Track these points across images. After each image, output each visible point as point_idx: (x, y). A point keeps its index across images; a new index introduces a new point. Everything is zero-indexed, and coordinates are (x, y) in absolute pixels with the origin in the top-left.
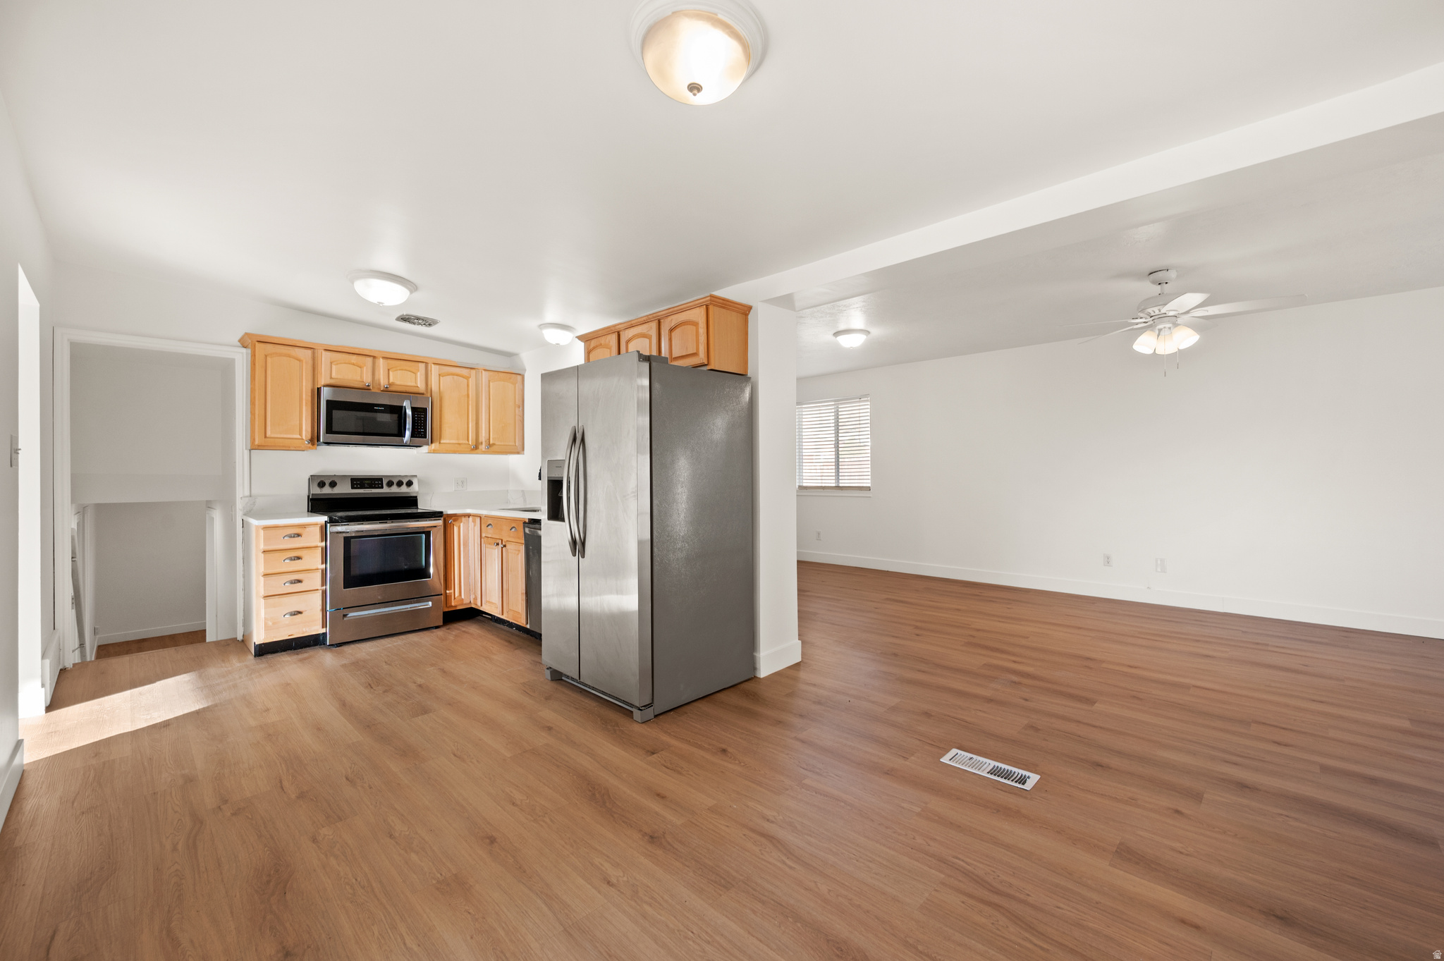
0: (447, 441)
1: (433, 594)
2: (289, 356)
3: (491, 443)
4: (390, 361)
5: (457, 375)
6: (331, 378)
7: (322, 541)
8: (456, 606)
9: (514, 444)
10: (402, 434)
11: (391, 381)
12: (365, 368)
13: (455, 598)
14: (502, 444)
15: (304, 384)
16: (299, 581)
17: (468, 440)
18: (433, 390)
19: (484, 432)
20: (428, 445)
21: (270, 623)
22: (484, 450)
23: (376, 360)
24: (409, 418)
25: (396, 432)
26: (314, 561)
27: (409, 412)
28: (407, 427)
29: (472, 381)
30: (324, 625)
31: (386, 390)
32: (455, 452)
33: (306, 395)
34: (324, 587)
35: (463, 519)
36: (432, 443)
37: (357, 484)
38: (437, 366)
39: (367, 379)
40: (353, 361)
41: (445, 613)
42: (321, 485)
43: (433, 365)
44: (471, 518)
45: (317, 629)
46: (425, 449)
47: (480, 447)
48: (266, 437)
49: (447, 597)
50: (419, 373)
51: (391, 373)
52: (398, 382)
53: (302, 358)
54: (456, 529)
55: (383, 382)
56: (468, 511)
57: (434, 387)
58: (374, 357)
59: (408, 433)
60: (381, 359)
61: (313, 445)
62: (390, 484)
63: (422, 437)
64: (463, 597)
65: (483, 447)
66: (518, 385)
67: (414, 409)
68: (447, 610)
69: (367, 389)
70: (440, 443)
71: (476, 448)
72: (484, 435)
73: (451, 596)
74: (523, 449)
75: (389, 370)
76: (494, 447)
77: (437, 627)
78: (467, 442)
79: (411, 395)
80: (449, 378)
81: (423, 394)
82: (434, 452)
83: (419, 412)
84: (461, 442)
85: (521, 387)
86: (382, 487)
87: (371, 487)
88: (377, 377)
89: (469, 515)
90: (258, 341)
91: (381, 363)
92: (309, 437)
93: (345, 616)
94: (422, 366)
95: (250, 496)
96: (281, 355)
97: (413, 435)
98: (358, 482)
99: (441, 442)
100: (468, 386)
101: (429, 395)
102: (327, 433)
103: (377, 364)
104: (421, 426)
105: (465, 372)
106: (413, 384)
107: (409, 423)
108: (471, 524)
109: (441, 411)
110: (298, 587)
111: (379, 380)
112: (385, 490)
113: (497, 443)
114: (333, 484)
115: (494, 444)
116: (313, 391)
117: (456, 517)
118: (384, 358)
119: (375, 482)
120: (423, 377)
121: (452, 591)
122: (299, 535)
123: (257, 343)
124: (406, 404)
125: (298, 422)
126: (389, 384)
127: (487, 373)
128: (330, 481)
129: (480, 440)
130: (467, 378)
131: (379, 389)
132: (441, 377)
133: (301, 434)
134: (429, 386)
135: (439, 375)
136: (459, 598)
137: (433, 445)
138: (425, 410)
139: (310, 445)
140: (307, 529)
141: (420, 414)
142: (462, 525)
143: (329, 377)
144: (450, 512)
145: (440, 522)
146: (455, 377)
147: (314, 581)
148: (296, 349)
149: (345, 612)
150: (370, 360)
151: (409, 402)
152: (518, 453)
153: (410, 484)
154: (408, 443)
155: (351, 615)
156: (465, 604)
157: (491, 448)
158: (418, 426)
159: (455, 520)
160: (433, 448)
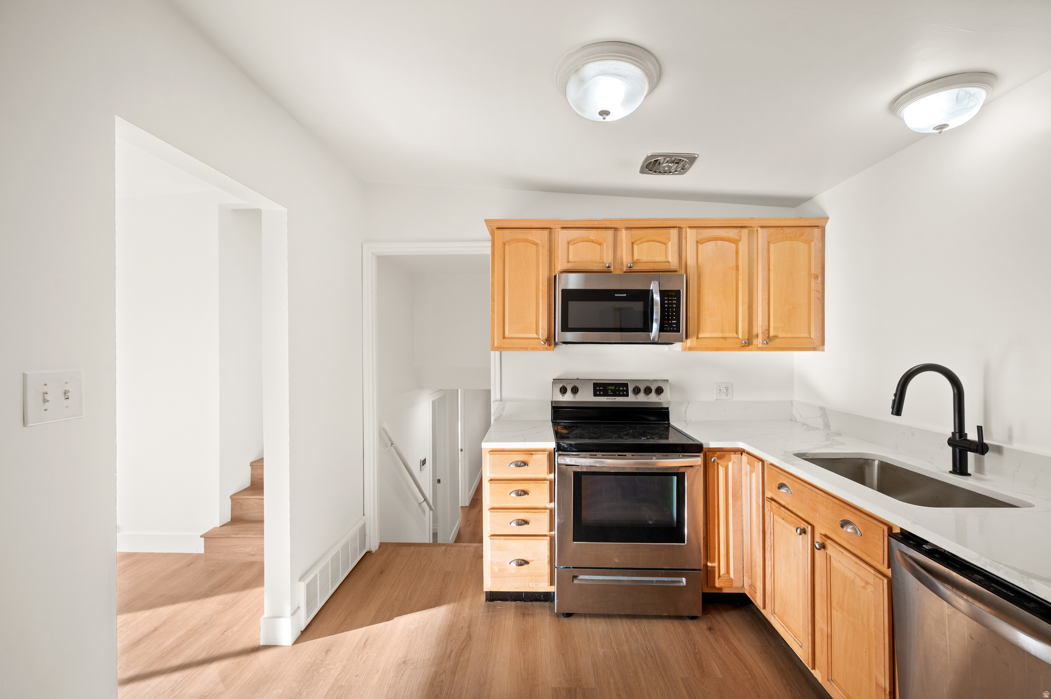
0: (708, 335)
1: (687, 567)
2: (526, 241)
3: (772, 334)
4: (634, 232)
5: (722, 239)
6: (568, 262)
7: (550, 473)
8: (721, 589)
9: (807, 335)
10: (647, 328)
11: (636, 257)
12: (605, 245)
13: (719, 576)
14: (789, 335)
15: (541, 272)
16: (526, 522)
17: (737, 332)
18: (688, 263)
19: (760, 319)
20: (682, 341)
21: (496, 569)
22: (760, 345)
23: (618, 232)
24: (657, 305)
25: (640, 326)
26: (540, 496)
27: (657, 297)
28: (655, 317)
29: (743, 246)
30: (552, 584)
31: (630, 271)
32: (718, 349)
33: (543, 285)
34: (553, 533)
35: (734, 457)
36: (687, 337)
37: (600, 391)
38: (694, 231)
39: (608, 259)
40: (591, 238)
41: (705, 595)
42: (563, 390)
43: (688, 229)
44: (744, 457)
45: (544, 586)
46: (677, 346)
47: (755, 341)
48: (504, 338)
49: (709, 574)
50: (670, 243)
51: (635, 247)
52: (644, 259)
53: (539, 242)
54: (721, 470)
55: (626, 260)
56: (741, 445)
57: (691, 261)
58: (616, 229)
59: (655, 326)
60: (624, 230)
61: (550, 345)
62: (637, 391)
63: (673, 331)
64: (732, 576)
65: (759, 342)
66: (815, 244)
67: (663, 293)
68: (707, 591)
69: (607, 271)
70: (697, 338)
71: (748, 344)
72: (760, 323)
73: (714, 572)
74: (823, 343)
75: (633, 243)
76: (777, 340)
77: (693, 618)
78: (735, 335)
79: (660, 273)
80: (710, 245)
81: (676, 271)
82: (690, 349)
83: (672, 296)
84: (726, 335)
85: (820, 245)
86: (627, 395)
87: (615, 394)
88: (618, 256)
89: (742, 452)
90: (498, 228)
91: (624, 235)
92: (546, 336)
93: (575, 577)
94: (674, 233)
95: (501, 400)
96: (518, 241)
97: (662, 329)
98: (601, 388)
99: (700, 336)
100: (737, 253)
101: (683, 272)
102: (562, 331)
103: (619, 238)
104: (672, 316)
105: (732, 233)
106: (663, 259)
107: (657, 313)
108: (746, 467)
109: (699, 292)
110: (524, 530)
111: (622, 258)
112: (631, 398)
113: (781, 335)
114: (575, 390)
115: (776, 337)
116: (549, 280)
117: (723, 452)
118: (627, 228)
119: (619, 388)
120: (676, 248)
121: (716, 564)
122: (525, 464)
123: (496, 230)
124: (654, 287)
125: (535, 318)
126: (634, 263)
127: (765, 230)
128: (572, 386)
129: (755, 332)
130: (736, 242)
131: (622, 269)
132: (699, 245)
133: (537, 333)
134: (683, 260)
135: (697, 242)
136: (727, 576)
137: (689, 341)
138: (678, 293)
139: (546, 346)
140: (534, 457)
141: (671, 298)
142: (730, 464)
143: (565, 260)
144: (713, 445)
145: (698, 461)
146: (719, 242)
147: (540, 524)
148: (533, 231)
149: (575, 572)
150: (610, 233)
151: (657, 283)
152: (814, 349)
153: (659, 391)
154: (656, 340)
155: (581, 577)
156: (736, 588)
157: (770, 342)
158: (668, 316)
159: (720, 458)
160: (688, 345)
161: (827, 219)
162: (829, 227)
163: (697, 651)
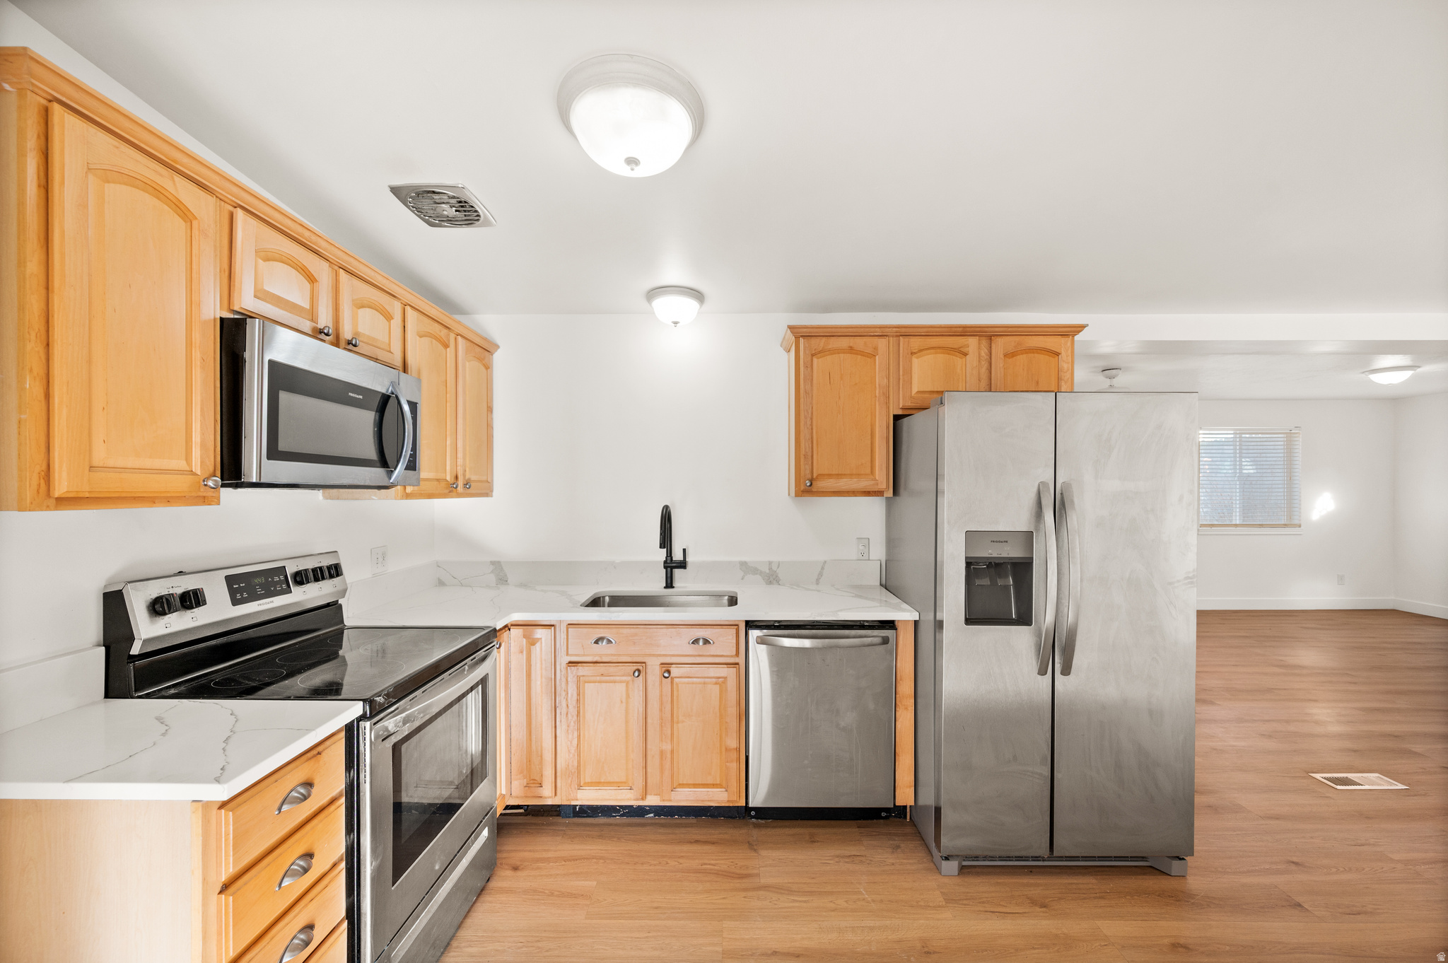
0: (427, 475)
1: (489, 809)
4: (354, 281)
5: (437, 338)
6: (256, 294)
9: (486, 478)
12: (317, 286)
14: (477, 478)
17: (446, 472)
18: (410, 362)
19: (460, 455)
22: (460, 490)
23: (335, 271)
25: (374, 456)
26: (333, 843)
28: (406, 443)
29: (451, 355)
37: (241, 590)
38: (415, 314)
39: (323, 317)
40: (296, 260)
42: (162, 606)
43: (408, 308)
48: (91, 466)
50: (393, 322)
51: (356, 309)
53: (193, 215)
55: (347, 329)
57: (412, 359)
58: (331, 264)
59: (404, 461)
60: (342, 274)
62: (300, 578)
65: (459, 486)
71: (455, 488)
72: (460, 461)
74: (493, 488)
75: (353, 301)
78: (445, 476)
80: (427, 341)
84: (439, 476)
86: (288, 590)
87: (268, 592)
88: (339, 315)
92: (211, 468)
94: (397, 307)
98: (240, 583)
100: (446, 362)
102: (268, 457)
103: (338, 283)
105: (443, 334)
106: (385, 345)
107: (408, 437)
110: (306, 951)
111: (342, 323)
112: (296, 595)
114: (191, 600)
118: (345, 269)
119: (273, 577)
120: (399, 332)
122: (310, 784)
126: (356, 338)
127: (463, 341)
128: (180, 592)
130: (446, 346)
131: (342, 344)
132: (418, 338)
133: (188, 459)
135: (417, 333)
140: (324, 757)
146: (433, 341)
147: (334, 904)
148: (178, 180)
150: (324, 269)
152: (487, 495)
153: (335, 572)
161: (497, 347)
162: (498, 358)
163: (547, 892)
